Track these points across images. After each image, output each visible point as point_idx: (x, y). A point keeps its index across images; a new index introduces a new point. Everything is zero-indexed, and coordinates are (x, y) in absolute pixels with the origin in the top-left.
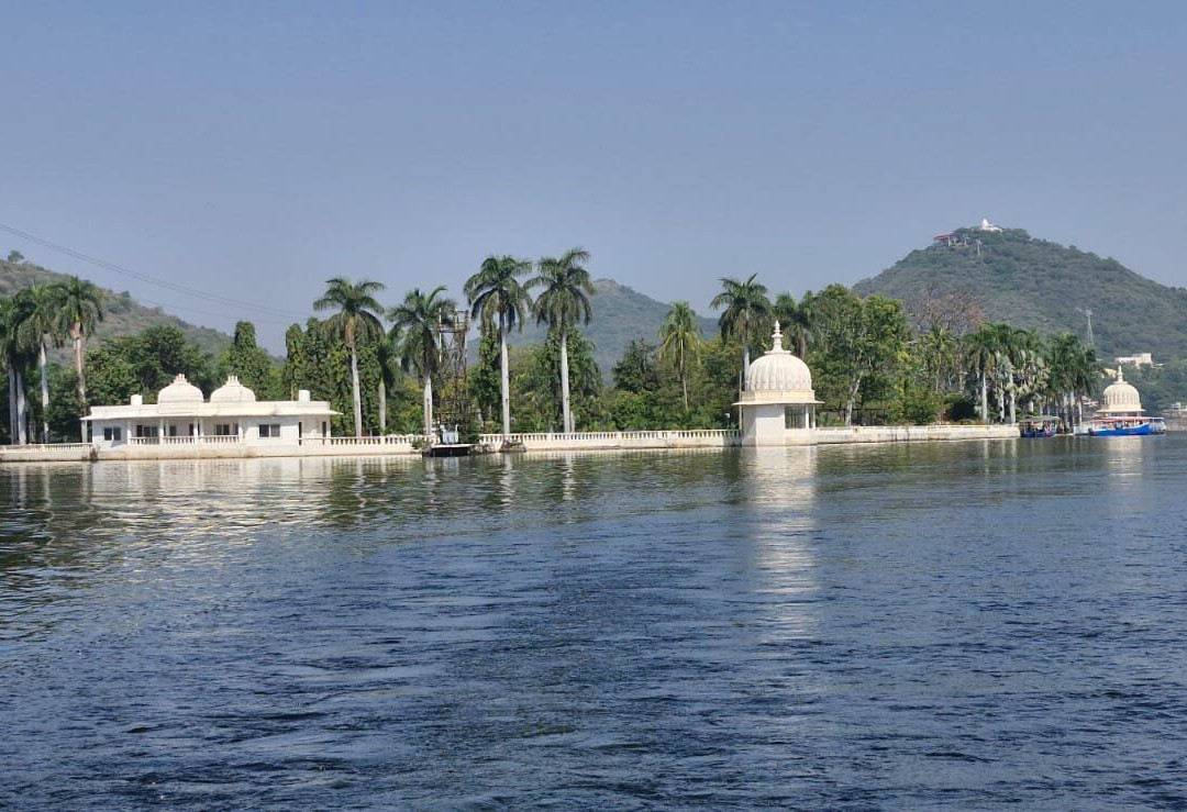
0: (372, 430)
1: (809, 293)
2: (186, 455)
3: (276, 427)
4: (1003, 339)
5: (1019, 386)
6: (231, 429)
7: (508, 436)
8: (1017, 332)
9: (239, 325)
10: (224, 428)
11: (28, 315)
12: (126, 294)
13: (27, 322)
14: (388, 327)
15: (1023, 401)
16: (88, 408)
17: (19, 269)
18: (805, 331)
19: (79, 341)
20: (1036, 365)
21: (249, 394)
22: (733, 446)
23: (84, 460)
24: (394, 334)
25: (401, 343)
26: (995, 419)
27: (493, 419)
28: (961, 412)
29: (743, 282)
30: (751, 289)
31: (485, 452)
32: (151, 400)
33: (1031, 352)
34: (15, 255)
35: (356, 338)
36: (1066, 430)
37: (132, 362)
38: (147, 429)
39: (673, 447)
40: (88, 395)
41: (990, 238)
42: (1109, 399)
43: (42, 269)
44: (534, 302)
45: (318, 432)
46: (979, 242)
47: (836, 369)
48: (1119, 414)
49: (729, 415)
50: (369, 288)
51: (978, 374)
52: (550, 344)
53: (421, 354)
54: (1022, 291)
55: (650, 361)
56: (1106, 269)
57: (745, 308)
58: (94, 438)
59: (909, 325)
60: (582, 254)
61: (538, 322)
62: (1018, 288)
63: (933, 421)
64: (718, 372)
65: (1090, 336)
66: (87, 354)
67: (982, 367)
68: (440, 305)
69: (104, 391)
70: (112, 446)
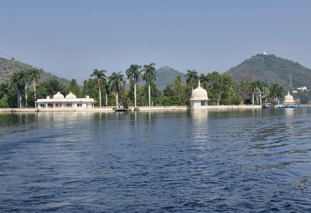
0: (104, 105)
1: (209, 73)
2: (60, 111)
3: (81, 105)
4: (258, 84)
5: (262, 96)
6: (71, 105)
7: (136, 107)
8: (262, 83)
9: (72, 80)
10: (69, 104)
11: (22, 77)
12: (42, 69)
13: (22, 79)
14: (108, 81)
15: (264, 100)
16: (37, 99)
17: (14, 62)
18: (207, 83)
19: (35, 84)
20: (267, 91)
21: (75, 96)
22: (189, 110)
23: (36, 112)
25: (111, 84)
26: (256, 104)
27: (133, 103)
28: (248, 102)
29: (192, 71)
30: (194, 73)
31: (130, 111)
32: (52, 97)
33: (266, 88)
34: (13, 59)
35: (100, 83)
36: (273, 107)
37: (46, 88)
38: (51, 104)
39: (175, 110)
40: (37, 96)
41: (265, 57)
42: (286, 99)
43: (20, 62)
44: (142, 75)
45: (91, 105)
46: (263, 58)
47: (215, 91)
48: (288, 103)
49: (189, 102)
50: (103, 72)
51: (252, 93)
52: (147, 85)
53: (115, 87)
54: (273, 70)
55: (172, 89)
56: (295, 65)
57: (192, 77)
58: (38, 107)
59: (233, 81)
60: (154, 64)
61: (143, 80)
62: (273, 69)
63: (240, 104)
64: (187, 92)
65: (291, 82)
66: (36, 86)
67: (253, 91)
68: (120, 76)
69: (40, 95)
70: (42, 108)
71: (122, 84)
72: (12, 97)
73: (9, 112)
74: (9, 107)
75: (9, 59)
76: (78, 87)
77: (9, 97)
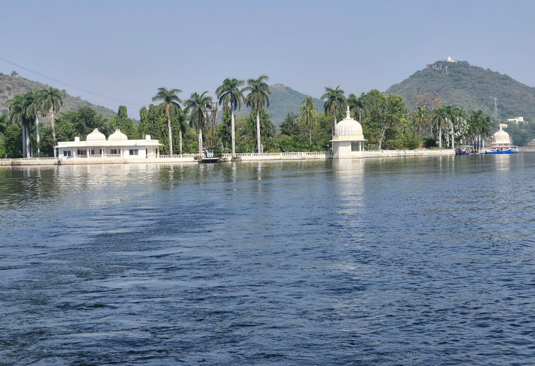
0: (177, 152)
1: (363, 93)
2: (98, 162)
3: (137, 150)
4: (449, 112)
5: (456, 132)
6: (117, 151)
7: (234, 154)
8: (455, 109)
10: (114, 151)
11: (30, 103)
12: (64, 91)
13: (30, 106)
14: (183, 108)
15: (457, 139)
16: (57, 142)
17: (16, 80)
18: (361, 110)
19: (53, 114)
20: (463, 123)
21: (125, 137)
22: (330, 158)
23: (55, 164)
24: (186, 111)
25: (189, 115)
26: (445, 147)
27: (228, 147)
28: (430, 144)
29: (334, 89)
30: (337, 92)
31: (225, 161)
32: (83, 139)
33: (461, 118)
34: (14, 73)
35: (170, 113)
36: (476, 152)
37: (73, 123)
38: (82, 151)
39: (305, 159)
40: (56, 137)
41: (451, 65)
42: (496, 138)
43: (26, 79)
44: (245, 97)
45: (154, 153)
46: (447, 67)
47: (375, 126)
48: (500, 145)
49: (328, 145)
50: (175, 92)
51: (438, 127)
52: (252, 115)
53: (198, 120)
54: (465, 89)
55: (296, 122)
56: (503, 79)
57: (335, 100)
58: (59, 155)
59: (406, 107)
60: (266, 77)
61: (247, 106)
62: (464, 87)
63: (417, 147)
64: (324, 127)
65: (496, 109)
66: (55, 119)
67: (439, 124)
68: (206, 99)
69: (62, 135)
70: (67, 158)
71: (209, 113)
72: (13, 139)
73: (8, 166)
74: (7, 158)
75: (7, 74)
76: (130, 121)
77: (8, 138)
